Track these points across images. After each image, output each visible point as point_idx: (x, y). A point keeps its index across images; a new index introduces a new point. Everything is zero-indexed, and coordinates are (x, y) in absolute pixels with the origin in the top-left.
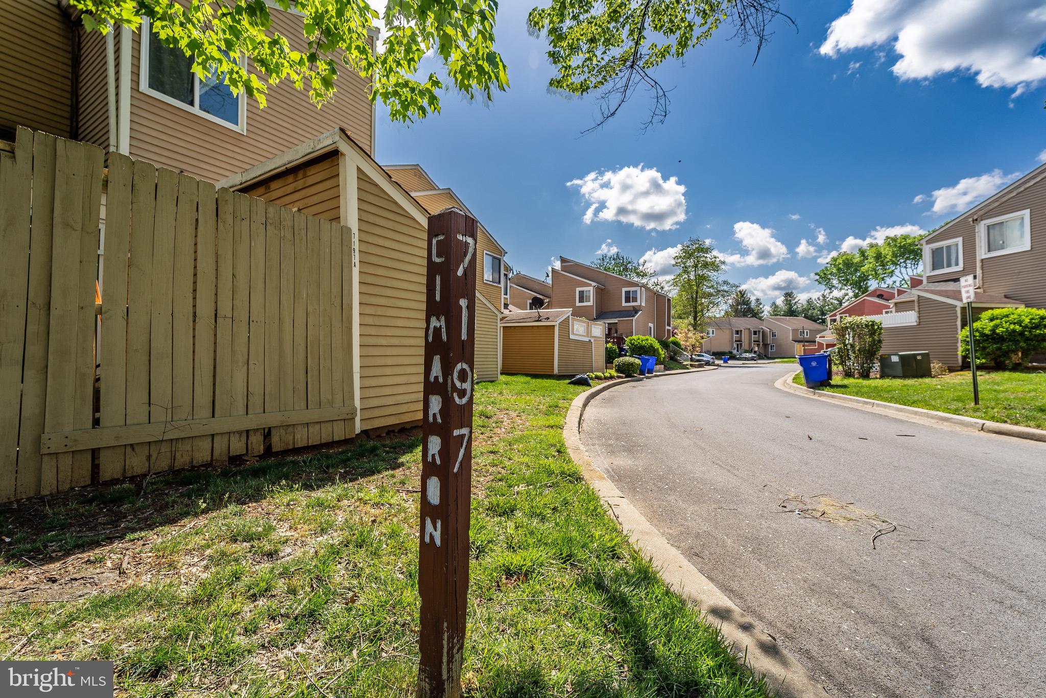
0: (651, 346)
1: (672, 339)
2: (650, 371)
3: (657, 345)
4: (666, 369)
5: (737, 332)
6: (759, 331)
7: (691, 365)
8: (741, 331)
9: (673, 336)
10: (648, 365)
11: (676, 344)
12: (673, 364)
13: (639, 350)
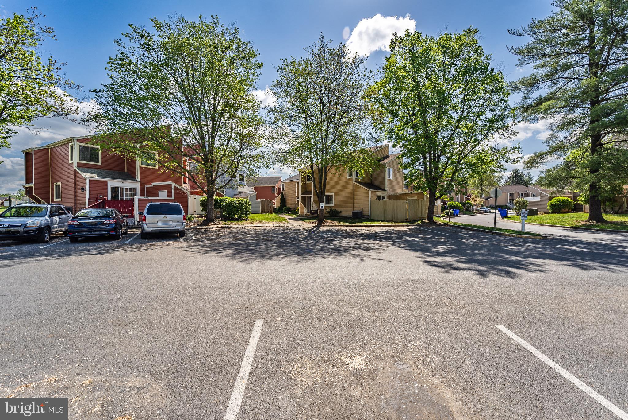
0: (457, 206)
1: (467, 201)
2: (457, 215)
3: (460, 205)
4: (464, 214)
5: (511, 194)
6: (525, 194)
7: (476, 213)
8: (513, 194)
9: (468, 200)
10: (456, 213)
11: (469, 204)
12: (467, 212)
13: (452, 207)
